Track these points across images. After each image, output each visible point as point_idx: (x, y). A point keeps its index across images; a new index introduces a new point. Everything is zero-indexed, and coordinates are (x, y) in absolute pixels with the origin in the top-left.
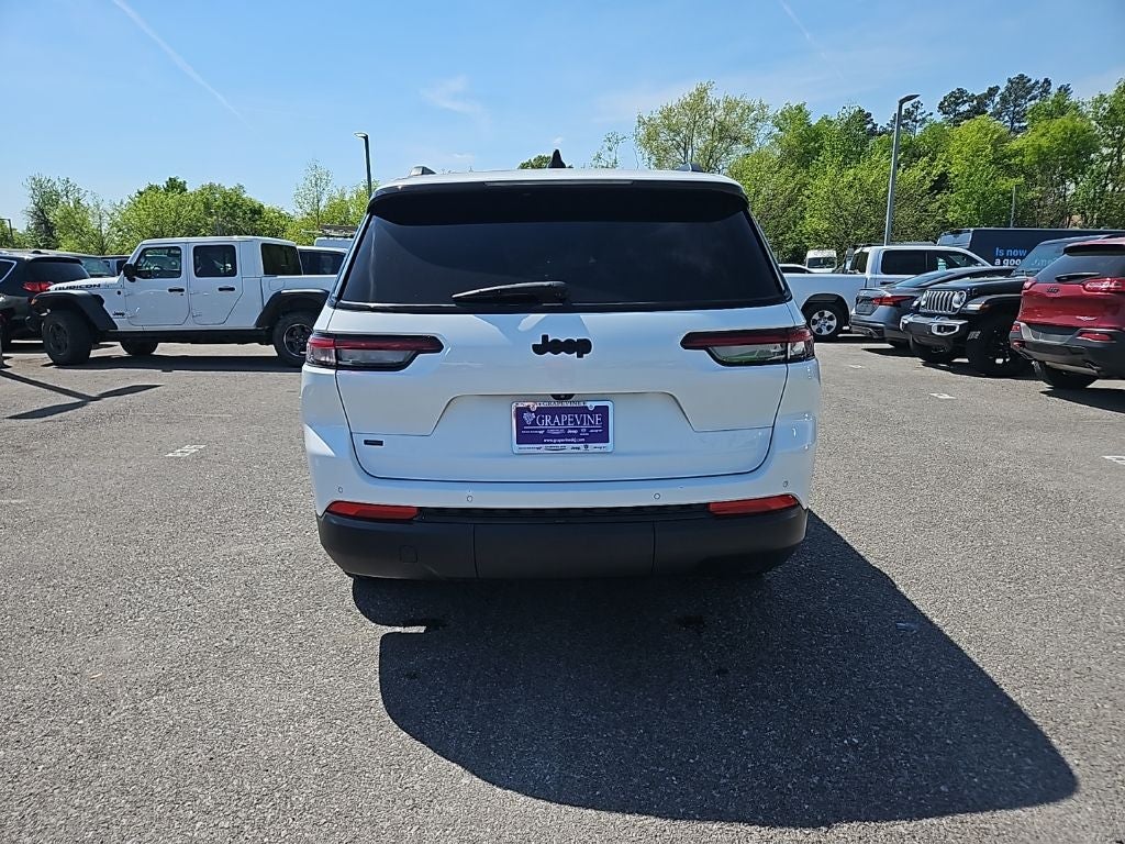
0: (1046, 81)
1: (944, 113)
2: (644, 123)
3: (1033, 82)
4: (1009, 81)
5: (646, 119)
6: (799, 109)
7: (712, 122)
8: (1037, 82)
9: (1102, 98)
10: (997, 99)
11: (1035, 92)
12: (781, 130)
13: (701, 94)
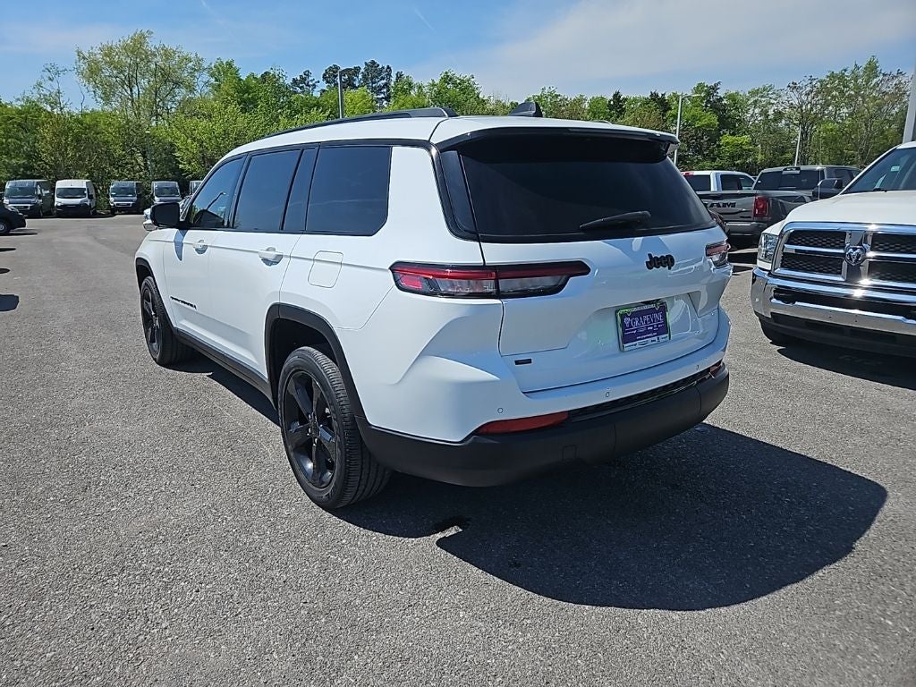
0: (388, 67)
1: (327, 82)
2: (84, 58)
3: (380, 67)
4: (366, 64)
5: (87, 55)
6: (230, 64)
7: (153, 66)
8: (383, 68)
9: (434, 85)
10: (360, 76)
11: (383, 75)
12: (216, 80)
13: (140, 40)
